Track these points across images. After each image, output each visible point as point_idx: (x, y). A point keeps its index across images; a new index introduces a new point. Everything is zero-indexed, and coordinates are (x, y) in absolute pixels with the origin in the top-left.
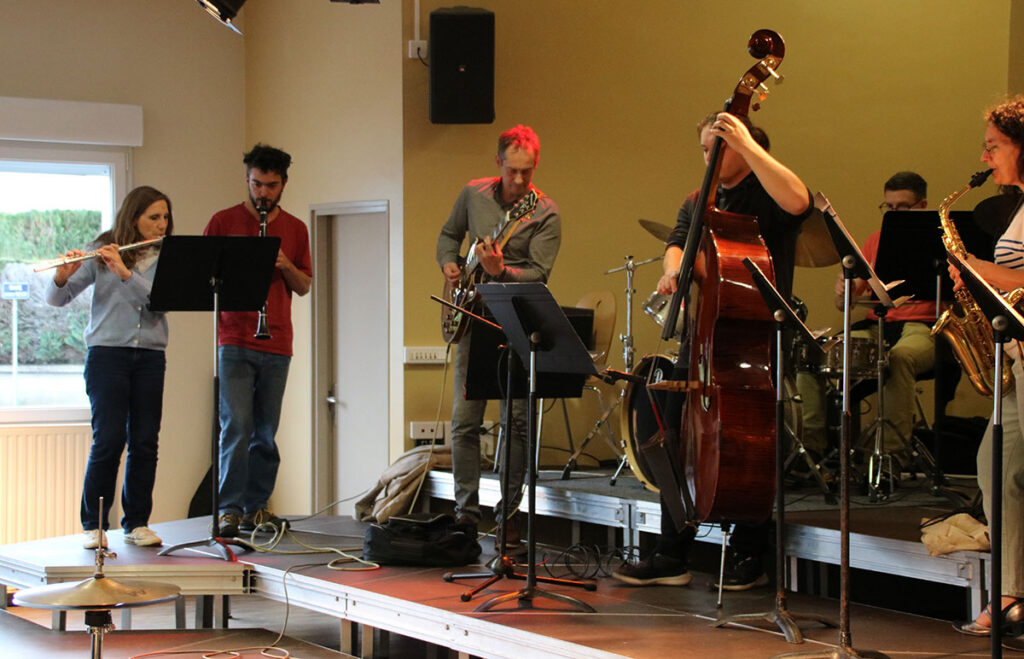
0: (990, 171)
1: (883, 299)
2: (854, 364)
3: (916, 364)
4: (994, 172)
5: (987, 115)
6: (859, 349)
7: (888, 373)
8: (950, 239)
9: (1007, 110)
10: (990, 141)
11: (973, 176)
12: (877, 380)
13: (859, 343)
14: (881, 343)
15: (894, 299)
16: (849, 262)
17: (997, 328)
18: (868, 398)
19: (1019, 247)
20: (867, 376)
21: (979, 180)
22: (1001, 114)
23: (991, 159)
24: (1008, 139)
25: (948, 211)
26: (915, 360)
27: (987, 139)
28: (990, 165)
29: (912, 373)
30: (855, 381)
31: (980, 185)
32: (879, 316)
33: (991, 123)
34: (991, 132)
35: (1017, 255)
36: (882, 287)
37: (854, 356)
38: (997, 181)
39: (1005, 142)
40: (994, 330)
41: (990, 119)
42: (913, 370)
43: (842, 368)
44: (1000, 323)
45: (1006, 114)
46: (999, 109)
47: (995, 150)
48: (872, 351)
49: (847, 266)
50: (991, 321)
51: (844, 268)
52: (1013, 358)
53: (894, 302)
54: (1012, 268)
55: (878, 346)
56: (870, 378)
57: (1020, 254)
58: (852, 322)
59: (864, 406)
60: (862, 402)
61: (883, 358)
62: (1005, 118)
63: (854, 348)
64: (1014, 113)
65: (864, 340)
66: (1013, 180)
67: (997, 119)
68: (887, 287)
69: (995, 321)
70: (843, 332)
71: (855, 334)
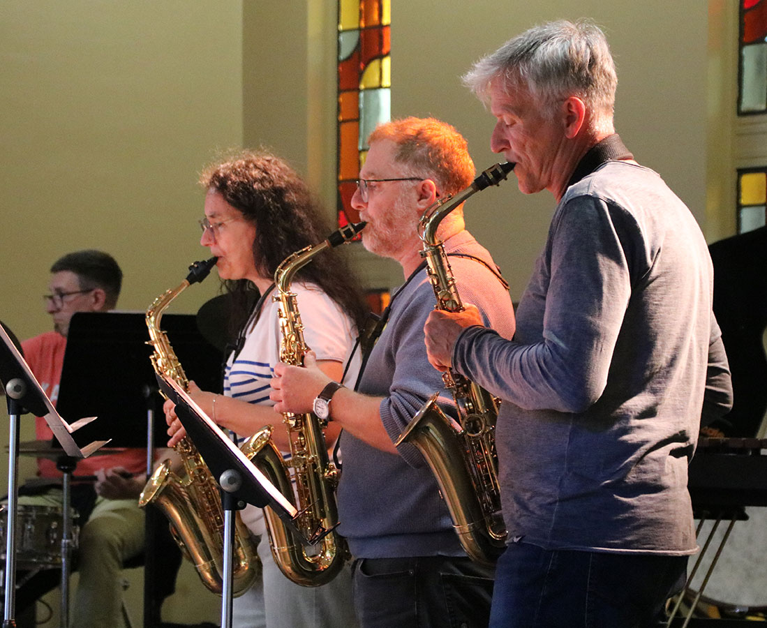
0: (215, 260)
1: (67, 445)
2: (28, 546)
3: (123, 546)
4: (220, 261)
5: (206, 178)
6: (33, 522)
7: (77, 559)
8: (163, 360)
9: (234, 170)
10: (212, 216)
11: (191, 268)
12: (60, 570)
13: (34, 514)
14: (69, 513)
15: (81, 446)
16: (16, 389)
17: (225, 488)
18: (45, 597)
19: (264, 371)
20: (47, 563)
21: (199, 272)
22: (226, 177)
23: (216, 243)
24: (238, 213)
25: (159, 316)
26: (123, 541)
27: (208, 213)
28: (214, 251)
29: (117, 560)
30: (27, 572)
31: (200, 281)
32: (65, 471)
33: (213, 190)
34: (213, 203)
35: (262, 382)
36: (63, 428)
37: (27, 534)
38: (224, 275)
39: (235, 218)
40: (222, 491)
41: (212, 183)
42: (119, 555)
43: (5, 552)
44: (230, 480)
45: (233, 177)
46: (223, 168)
47: (220, 229)
48: (54, 525)
49: (12, 395)
50: (217, 479)
51: (8, 398)
52: (256, 533)
53: (82, 450)
54: (253, 402)
55: (62, 518)
56: (50, 567)
57: (266, 381)
58: (21, 483)
59: (41, 611)
60: (39, 604)
61: (70, 537)
62: (233, 183)
63: (26, 521)
64: (245, 176)
65: (43, 508)
66: (246, 273)
67: (221, 184)
68: (72, 428)
69: (223, 477)
70: (6, 498)
71: (25, 500)
